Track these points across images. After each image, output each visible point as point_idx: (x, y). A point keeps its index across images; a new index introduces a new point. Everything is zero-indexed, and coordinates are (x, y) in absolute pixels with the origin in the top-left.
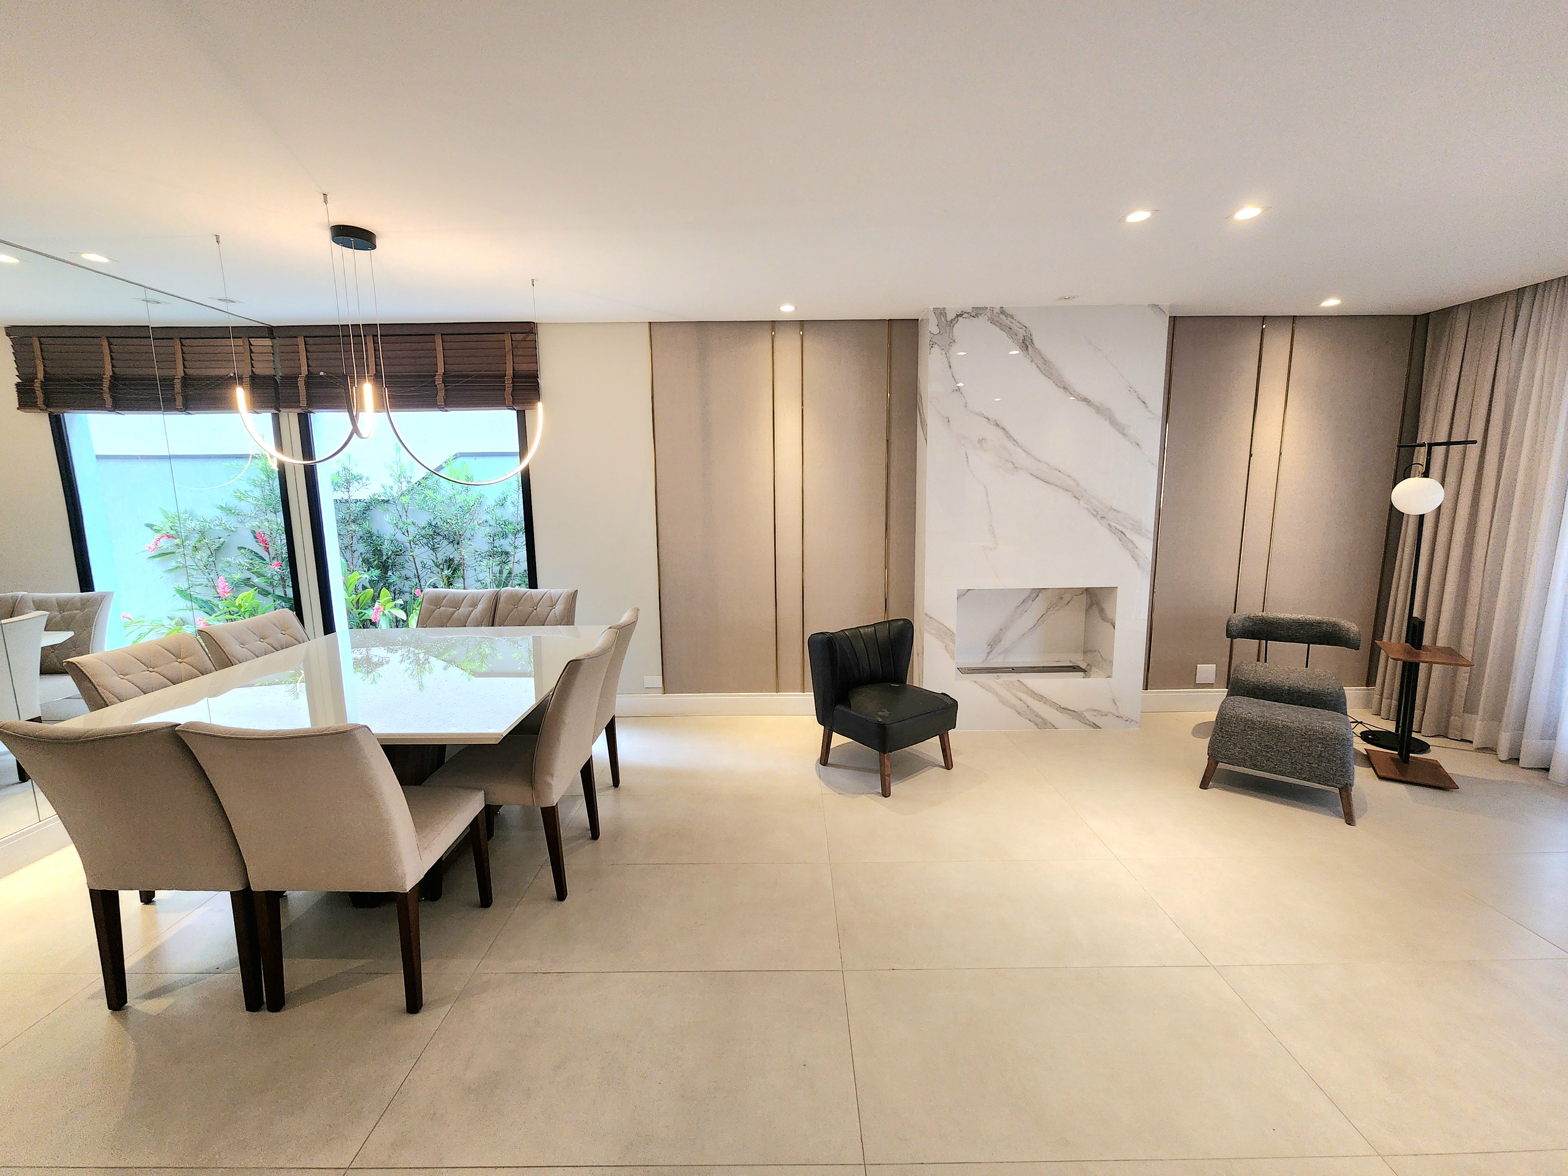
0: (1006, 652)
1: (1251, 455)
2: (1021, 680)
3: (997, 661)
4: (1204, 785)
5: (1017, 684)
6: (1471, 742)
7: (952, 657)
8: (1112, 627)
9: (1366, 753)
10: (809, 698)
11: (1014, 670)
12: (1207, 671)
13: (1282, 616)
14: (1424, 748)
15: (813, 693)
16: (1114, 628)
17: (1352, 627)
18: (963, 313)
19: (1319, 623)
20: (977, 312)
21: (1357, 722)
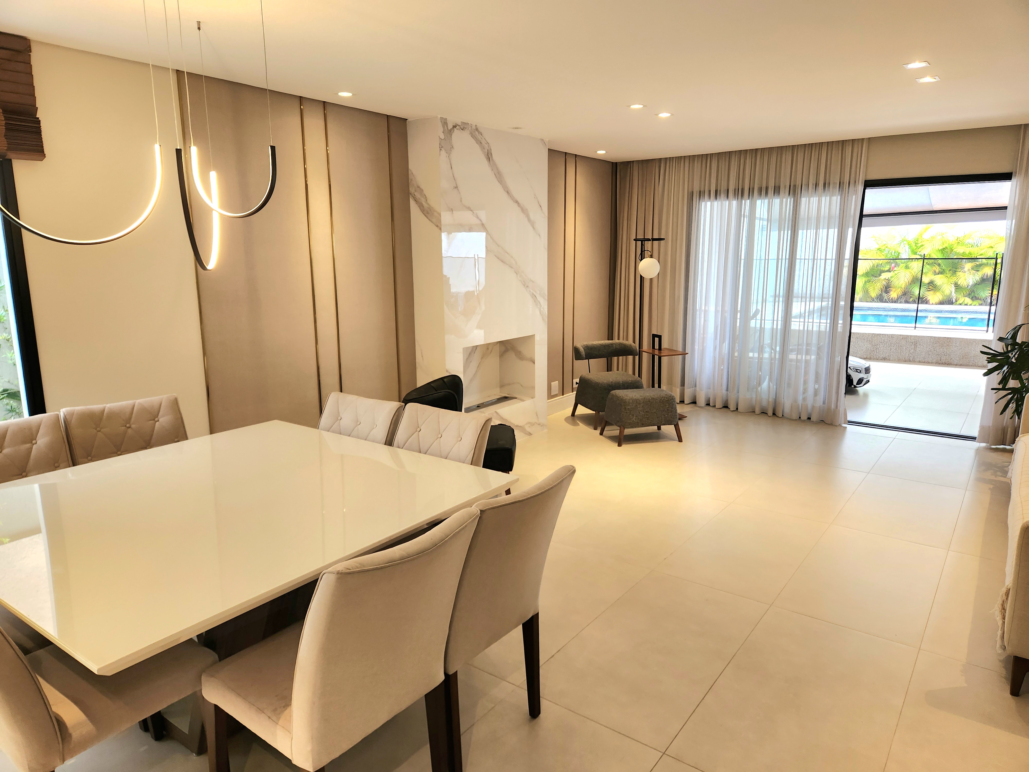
4: (619, 446)
8: (532, 363)
16: (535, 366)
18: (456, 125)
20: (464, 126)
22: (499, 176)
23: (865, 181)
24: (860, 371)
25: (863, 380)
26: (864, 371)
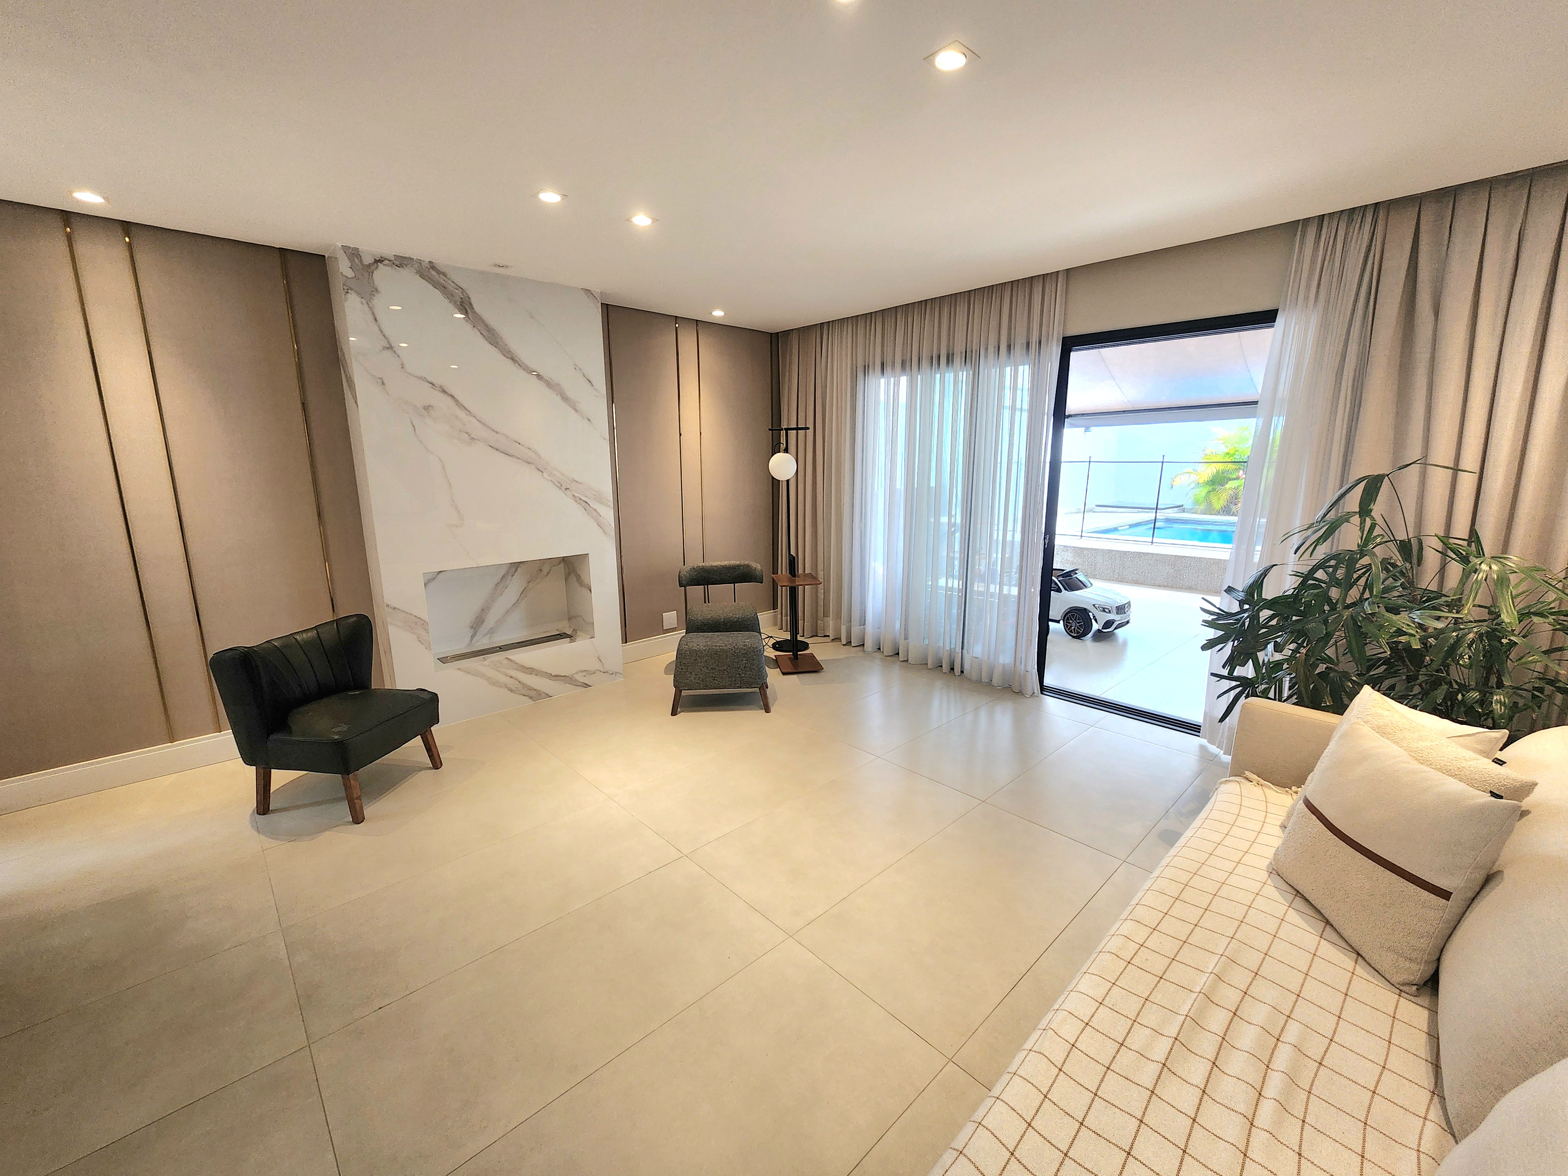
0: (492, 631)
1: (680, 435)
2: (510, 657)
3: (483, 643)
4: (674, 713)
5: (506, 662)
6: (829, 636)
7: (428, 648)
8: (589, 591)
9: (775, 658)
10: (227, 737)
11: (501, 649)
12: (670, 618)
13: (715, 564)
14: (806, 646)
15: (231, 731)
16: (591, 591)
17: (757, 566)
18: (383, 259)
19: (739, 566)
20: (401, 262)
21: (769, 637)
22: (492, 336)
23: (1063, 338)
24: (1110, 611)
25: (1113, 623)
26: (1115, 610)
